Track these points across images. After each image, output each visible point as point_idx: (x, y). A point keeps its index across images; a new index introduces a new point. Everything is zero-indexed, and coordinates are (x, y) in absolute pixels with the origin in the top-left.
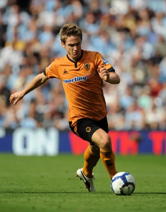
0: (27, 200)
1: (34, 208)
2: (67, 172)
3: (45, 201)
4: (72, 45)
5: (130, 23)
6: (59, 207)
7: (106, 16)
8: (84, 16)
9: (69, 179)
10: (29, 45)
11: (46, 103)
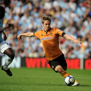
0: (7, 87)
1: (10, 90)
2: (24, 75)
3: (15, 87)
4: (47, 24)
5: (52, 13)
6: (21, 90)
7: (42, 9)
8: (33, 9)
9: (25, 78)
10: (9, 21)
11: (16, 46)
